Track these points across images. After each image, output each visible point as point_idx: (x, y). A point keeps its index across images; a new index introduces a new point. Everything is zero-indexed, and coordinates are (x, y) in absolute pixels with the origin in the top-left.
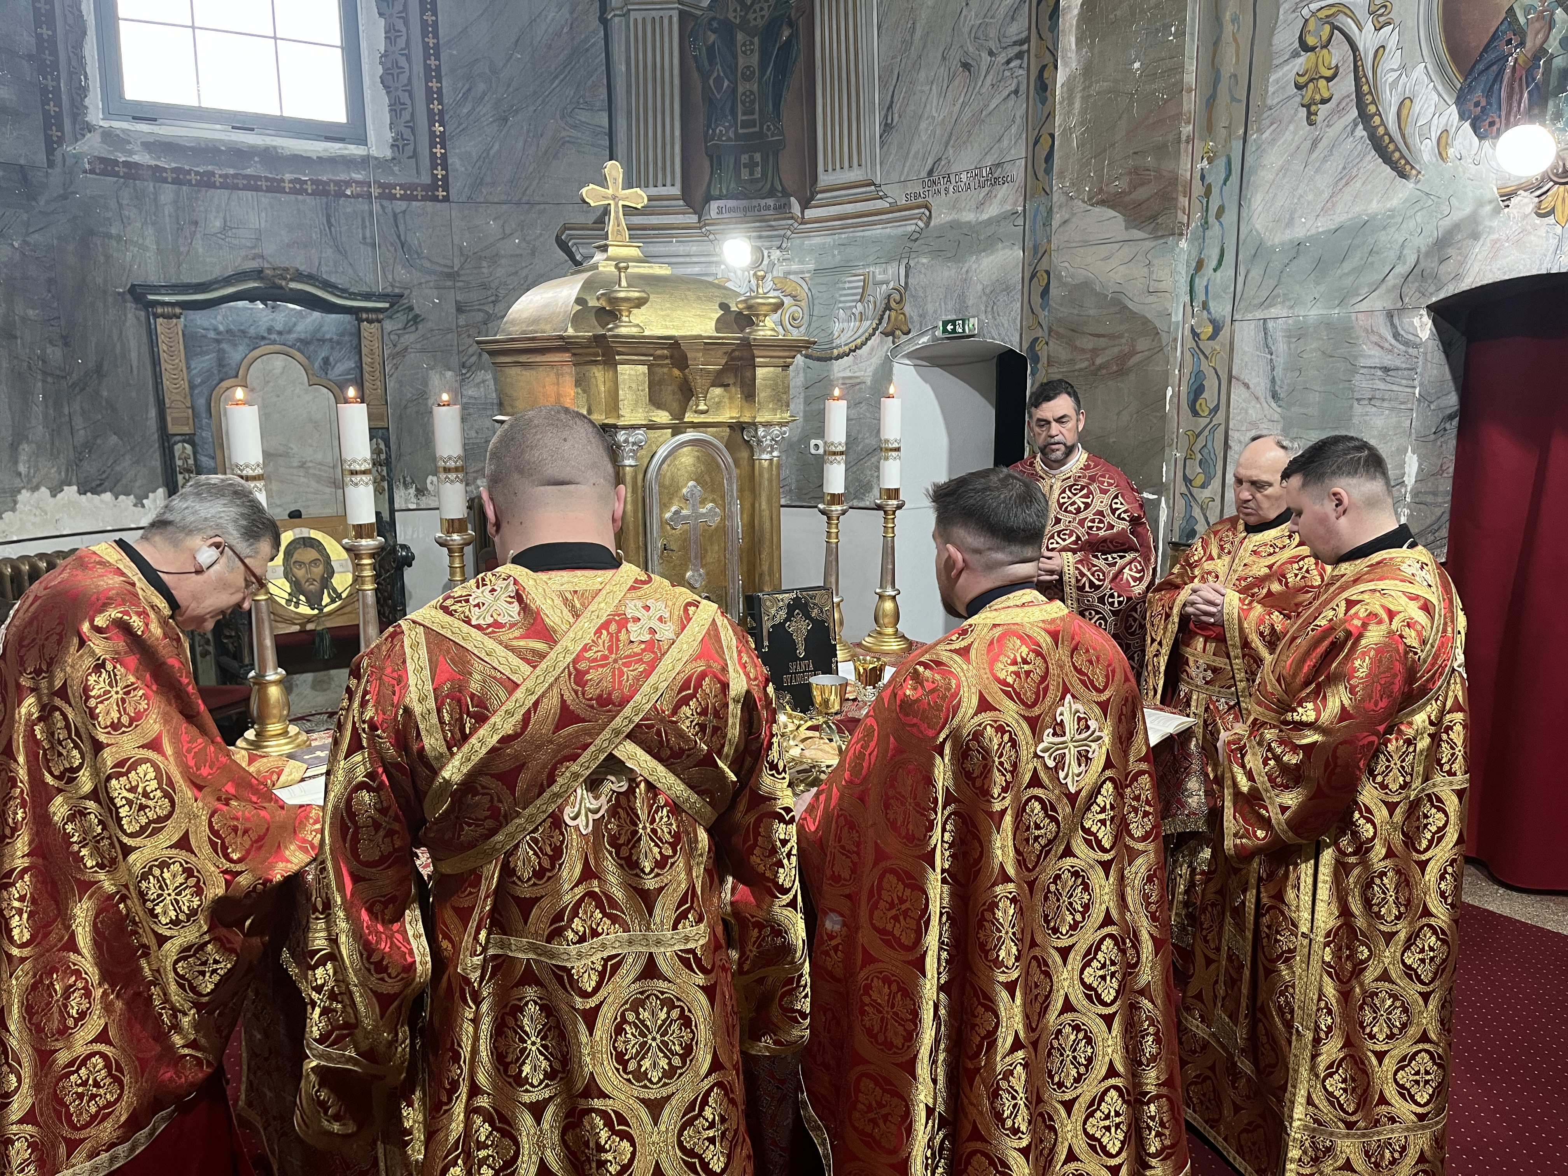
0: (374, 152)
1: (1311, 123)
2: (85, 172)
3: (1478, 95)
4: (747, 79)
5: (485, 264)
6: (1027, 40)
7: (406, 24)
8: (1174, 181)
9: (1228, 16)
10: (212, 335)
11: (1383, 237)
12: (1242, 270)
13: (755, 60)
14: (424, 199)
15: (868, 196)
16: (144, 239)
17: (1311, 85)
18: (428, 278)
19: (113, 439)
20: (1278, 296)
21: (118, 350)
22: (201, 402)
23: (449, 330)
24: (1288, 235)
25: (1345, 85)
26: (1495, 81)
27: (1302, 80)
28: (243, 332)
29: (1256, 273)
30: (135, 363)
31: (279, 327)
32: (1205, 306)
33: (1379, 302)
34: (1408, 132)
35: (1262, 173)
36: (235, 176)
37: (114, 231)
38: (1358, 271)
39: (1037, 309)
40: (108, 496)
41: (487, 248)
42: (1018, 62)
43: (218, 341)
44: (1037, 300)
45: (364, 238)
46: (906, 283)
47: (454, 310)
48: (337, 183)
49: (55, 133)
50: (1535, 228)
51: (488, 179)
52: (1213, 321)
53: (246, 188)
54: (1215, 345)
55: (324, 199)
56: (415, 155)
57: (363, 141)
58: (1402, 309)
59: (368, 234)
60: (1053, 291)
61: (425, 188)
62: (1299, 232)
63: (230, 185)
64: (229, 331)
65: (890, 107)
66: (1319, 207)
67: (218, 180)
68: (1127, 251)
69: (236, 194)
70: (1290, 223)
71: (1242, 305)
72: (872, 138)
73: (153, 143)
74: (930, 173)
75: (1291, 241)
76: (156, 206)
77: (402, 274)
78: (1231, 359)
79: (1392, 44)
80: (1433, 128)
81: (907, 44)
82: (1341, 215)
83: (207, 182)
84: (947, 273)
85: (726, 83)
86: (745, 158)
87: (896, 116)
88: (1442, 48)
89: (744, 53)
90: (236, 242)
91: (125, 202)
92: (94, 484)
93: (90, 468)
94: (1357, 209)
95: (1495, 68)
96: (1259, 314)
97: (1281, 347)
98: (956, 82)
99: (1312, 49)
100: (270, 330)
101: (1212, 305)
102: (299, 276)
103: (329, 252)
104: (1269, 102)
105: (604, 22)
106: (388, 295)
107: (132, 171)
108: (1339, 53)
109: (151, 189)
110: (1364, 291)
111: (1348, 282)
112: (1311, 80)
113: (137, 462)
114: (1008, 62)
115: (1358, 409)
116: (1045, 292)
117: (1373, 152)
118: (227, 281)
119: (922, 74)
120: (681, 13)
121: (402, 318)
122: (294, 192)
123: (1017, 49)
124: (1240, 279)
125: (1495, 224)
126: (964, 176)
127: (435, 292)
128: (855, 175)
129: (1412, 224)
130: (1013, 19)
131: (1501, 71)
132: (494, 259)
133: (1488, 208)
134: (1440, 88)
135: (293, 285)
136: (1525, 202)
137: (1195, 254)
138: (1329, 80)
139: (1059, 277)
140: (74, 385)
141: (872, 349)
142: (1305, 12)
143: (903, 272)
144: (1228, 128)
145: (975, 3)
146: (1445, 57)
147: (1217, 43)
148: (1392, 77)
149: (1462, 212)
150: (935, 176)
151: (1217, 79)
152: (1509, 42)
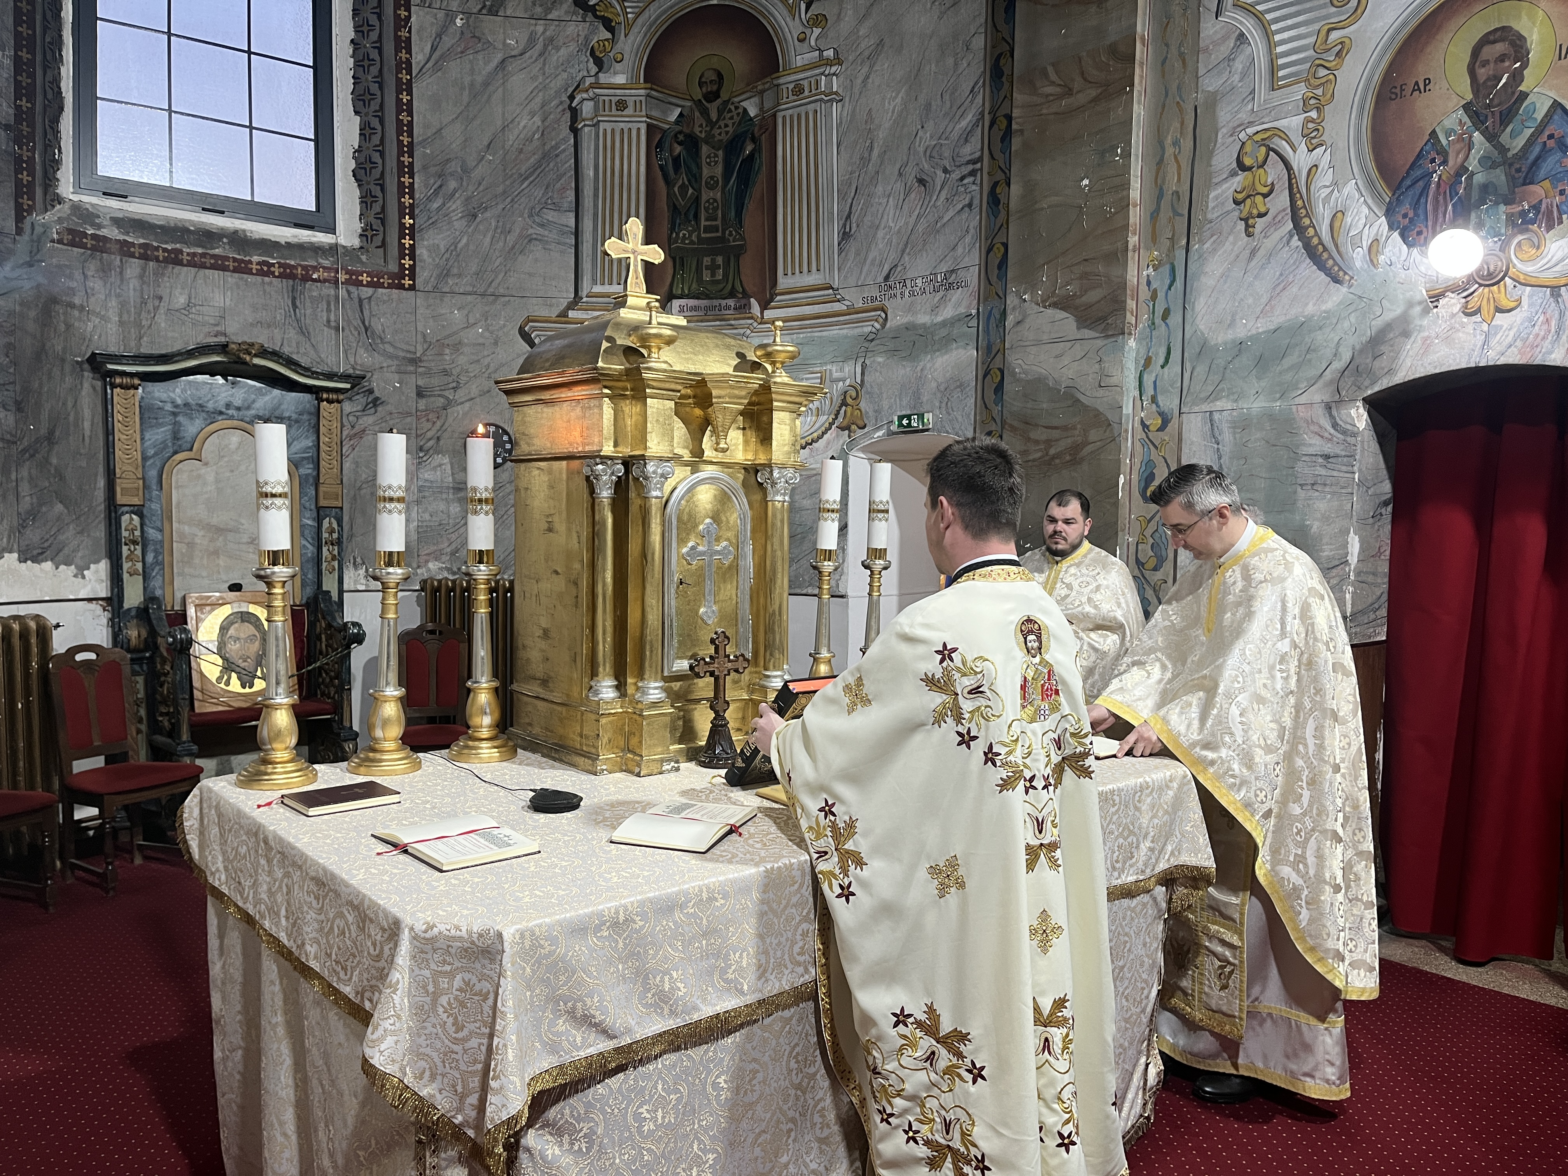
0: (343, 240)
1: (1249, 235)
2: (53, 241)
3: (1404, 208)
4: (712, 188)
5: (447, 351)
6: (980, 159)
7: (382, 122)
8: (1123, 285)
9: (1169, 140)
10: (169, 407)
11: (1319, 337)
12: (1188, 366)
13: (719, 170)
14: (390, 286)
15: (826, 298)
16: (107, 310)
17: (1248, 201)
18: (390, 362)
19: (59, 507)
20: (1223, 390)
21: (71, 418)
22: (153, 473)
23: (409, 414)
24: (1230, 335)
25: (1280, 201)
26: (1421, 195)
27: (1240, 197)
28: (201, 406)
29: (1201, 369)
30: (87, 433)
31: (237, 402)
32: (1154, 400)
33: (1318, 395)
34: (1340, 242)
35: (1204, 279)
36: (203, 255)
37: (77, 301)
38: (1297, 367)
39: (991, 405)
40: (48, 565)
41: (449, 336)
42: (971, 179)
43: (174, 414)
44: (990, 395)
45: (329, 321)
46: (862, 381)
47: (414, 395)
48: (304, 268)
49: (26, 202)
50: (1462, 326)
51: (455, 271)
52: (1161, 414)
53: (213, 267)
54: (1164, 436)
55: (291, 282)
56: (383, 245)
57: (331, 229)
58: (1340, 402)
59: (332, 318)
60: (1007, 386)
61: (392, 276)
62: (1241, 331)
63: (196, 263)
64: (186, 405)
65: (849, 216)
66: (1259, 310)
67: (186, 258)
68: (1078, 350)
69: (202, 272)
70: (1232, 324)
71: (1188, 399)
72: (831, 246)
73: (122, 219)
74: (887, 278)
75: (1233, 341)
76: (122, 280)
77: (364, 359)
78: (1180, 449)
79: (1324, 163)
80: (1365, 237)
81: (865, 161)
82: (1279, 317)
83: (174, 259)
84: (902, 371)
85: (691, 191)
86: (707, 261)
87: (854, 225)
88: (1371, 165)
89: (709, 164)
90: (200, 318)
91: (90, 273)
92: (35, 552)
93: (33, 535)
94: (1295, 311)
95: (1420, 185)
96: (1206, 407)
97: (1227, 437)
98: (913, 195)
99: (1249, 169)
100: (228, 406)
101: (1160, 399)
102: (264, 353)
103: (292, 334)
104: (1210, 216)
105: (575, 131)
106: (349, 376)
107: (100, 244)
108: (1274, 172)
109: (118, 262)
110: (1303, 385)
111: (1288, 377)
112: (1249, 196)
113: (81, 532)
114: (962, 179)
115: (1301, 494)
116: (999, 388)
117: (1308, 260)
118: (190, 354)
119: (880, 188)
120: (649, 126)
121: (361, 400)
122: (261, 273)
123: (970, 167)
124: (1187, 376)
125: (1425, 322)
126: (919, 282)
127: (397, 376)
128: (813, 279)
129: (1346, 324)
130: (966, 141)
131: (1427, 186)
132: (457, 347)
133: (1417, 310)
134: (1370, 201)
135: (257, 361)
136: (1452, 303)
137: (1143, 351)
138: (1265, 196)
139: (1014, 374)
140: (25, 451)
141: (828, 443)
142: (1242, 136)
143: (859, 370)
144: (1172, 239)
145: (930, 126)
146: (1375, 173)
147: (1160, 162)
148: (1325, 192)
149: (1393, 312)
150: (891, 283)
151: (1160, 196)
152: (1433, 161)
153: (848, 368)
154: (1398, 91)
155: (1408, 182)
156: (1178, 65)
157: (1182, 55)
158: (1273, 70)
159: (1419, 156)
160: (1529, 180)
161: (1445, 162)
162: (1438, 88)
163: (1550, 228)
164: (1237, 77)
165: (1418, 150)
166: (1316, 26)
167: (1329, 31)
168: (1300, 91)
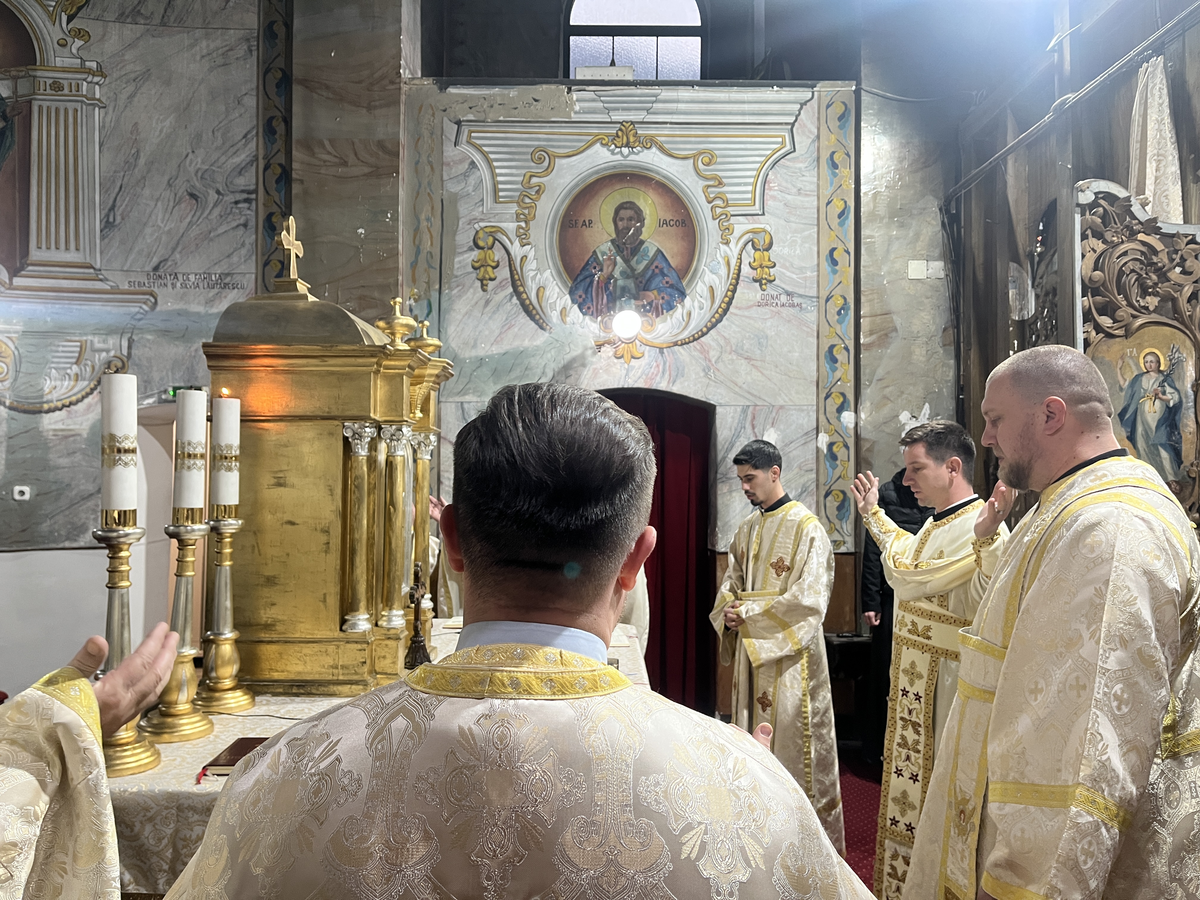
1: (484, 290)
3: (580, 292)
6: (256, 191)
9: (423, 217)
11: (533, 361)
15: (86, 276)
17: (482, 269)
20: (470, 389)
24: (474, 353)
25: (504, 273)
26: (589, 286)
27: (477, 265)
34: (543, 305)
35: (453, 315)
42: (246, 205)
46: (129, 354)
50: (615, 364)
62: (481, 352)
65: (113, 208)
66: (492, 339)
70: (474, 346)
71: (445, 393)
72: (92, 231)
74: (156, 269)
75: (476, 357)
79: (531, 256)
80: (558, 305)
81: (130, 165)
82: (507, 346)
84: (176, 350)
87: (118, 219)
88: (559, 263)
94: (516, 343)
95: (588, 280)
96: (459, 399)
98: (183, 205)
99: (482, 248)
104: (455, 273)
112: (483, 266)
114: (236, 203)
117: (523, 313)
119: (147, 192)
123: (245, 196)
125: (594, 360)
126: (192, 277)
128: (72, 256)
129: (549, 355)
130: (240, 173)
131: (592, 282)
133: (589, 352)
134: (560, 284)
136: (608, 350)
138: (494, 268)
142: (476, 226)
143: (125, 344)
144: (428, 283)
145: (201, 153)
146: (562, 269)
147: (417, 230)
148: (532, 274)
149: (576, 352)
150: (161, 272)
151: (418, 252)
152: (595, 268)
153: (112, 341)
154: (574, 222)
155: (581, 277)
156: (428, 169)
157: (430, 163)
158: (496, 191)
159: (587, 263)
160: (646, 288)
161: (601, 270)
162: (597, 227)
163: (657, 316)
164: (470, 189)
165: (586, 259)
166: (524, 171)
167: (531, 176)
168: (513, 208)
